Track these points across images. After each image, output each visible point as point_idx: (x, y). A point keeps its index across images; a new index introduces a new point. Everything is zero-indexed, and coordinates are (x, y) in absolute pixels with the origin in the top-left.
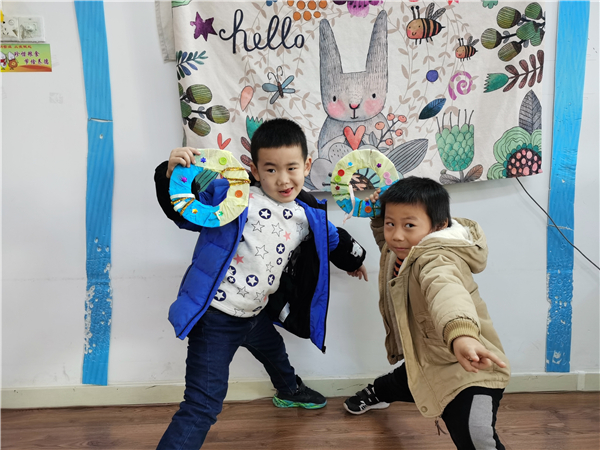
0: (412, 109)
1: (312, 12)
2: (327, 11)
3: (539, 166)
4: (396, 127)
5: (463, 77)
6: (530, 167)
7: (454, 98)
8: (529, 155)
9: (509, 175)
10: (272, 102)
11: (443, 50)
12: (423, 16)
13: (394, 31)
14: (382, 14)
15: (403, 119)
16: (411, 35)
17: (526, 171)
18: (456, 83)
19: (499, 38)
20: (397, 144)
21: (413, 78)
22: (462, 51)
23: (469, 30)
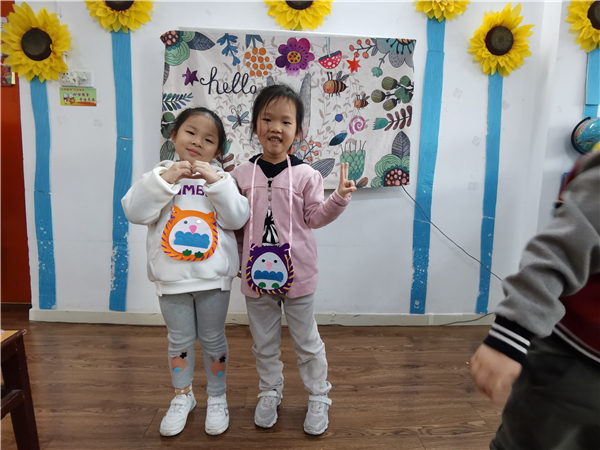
0: (325, 138)
1: (262, 71)
2: (272, 71)
4: (315, 149)
5: (359, 120)
6: (400, 181)
7: (353, 133)
8: (400, 173)
9: (385, 185)
10: (233, 128)
11: (346, 101)
12: (334, 78)
13: (314, 87)
14: (308, 76)
15: (319, 145)
16: (326, 90)
17: (398, 183)
18: (354, 123)
19: (384, 96)
20: (315, 161)
21: (327, 118)
22: (358, 103)
23: (363, 89)
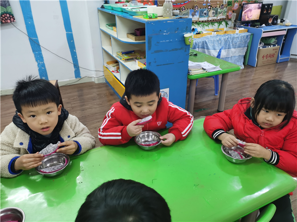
3: (14, 19)
6: (10, 20)
8: (8, 15)
